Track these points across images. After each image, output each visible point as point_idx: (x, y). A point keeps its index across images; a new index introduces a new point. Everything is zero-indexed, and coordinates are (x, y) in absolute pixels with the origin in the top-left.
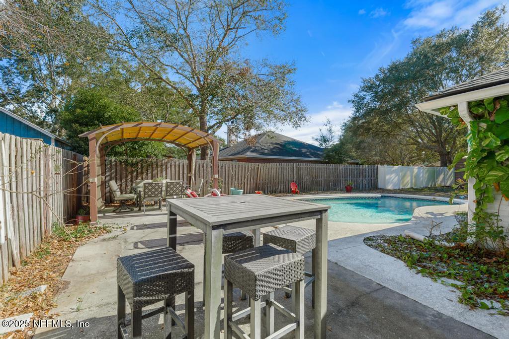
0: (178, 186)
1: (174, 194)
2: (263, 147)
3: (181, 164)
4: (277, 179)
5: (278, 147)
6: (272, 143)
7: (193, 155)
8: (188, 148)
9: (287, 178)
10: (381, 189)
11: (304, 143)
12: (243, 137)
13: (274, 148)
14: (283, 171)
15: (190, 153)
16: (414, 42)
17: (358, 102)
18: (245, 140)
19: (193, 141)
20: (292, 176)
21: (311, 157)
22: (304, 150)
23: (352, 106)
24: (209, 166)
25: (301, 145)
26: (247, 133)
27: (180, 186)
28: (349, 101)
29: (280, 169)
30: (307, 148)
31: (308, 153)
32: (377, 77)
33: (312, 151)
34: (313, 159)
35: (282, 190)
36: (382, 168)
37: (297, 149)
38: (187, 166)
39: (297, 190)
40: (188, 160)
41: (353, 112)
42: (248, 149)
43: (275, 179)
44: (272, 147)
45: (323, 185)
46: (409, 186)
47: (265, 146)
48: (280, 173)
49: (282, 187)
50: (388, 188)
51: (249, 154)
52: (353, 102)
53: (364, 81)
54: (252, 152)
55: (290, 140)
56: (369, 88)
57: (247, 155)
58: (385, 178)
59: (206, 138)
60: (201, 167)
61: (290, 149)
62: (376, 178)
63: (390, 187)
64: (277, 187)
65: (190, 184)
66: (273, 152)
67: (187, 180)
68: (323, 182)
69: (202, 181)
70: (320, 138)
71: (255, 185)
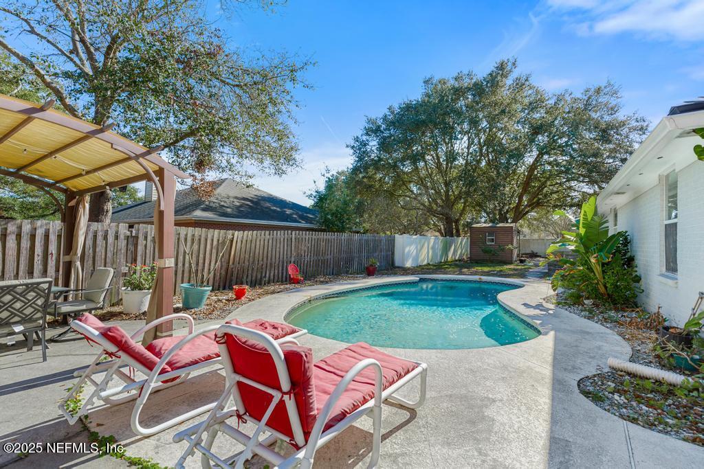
0: (31, 295)
1: (16, 319)
2: (222, 203)
3: (40, 233)
4: (265, 259)
5: (247, 205)
6: (236, 198)
7: (81, 210)
8: (65, 191)
9: (281, 256)
10: (398, 267)
11: (285, 201)
12: (189, 181)
13: (241, 206)
14: (274, 243)
15: (72, 203)
16: (426, 82)
17: (360, 148)
18: (194, 189)
19: (88, 173)
20: (289, 253)
21: (300, 222)
22: (288, 212)
23: (351, 153)
24: (122, 237)
25: (282, 203)
26: (199, 176)
27: (39, 296)
28: (347, 146)
29: (270, 241)
30: (291, 209)
31: (295, 216)
32: (385, 118)
33: (300, 213)
34: (303, 224)
35: (272, 277)
36: (400, 239)
37: (278, 209)
38: (59, 236)
39: (300, 277)
40: (63, 220)
41: (352, 162)
42: (196, 205)
43: (260, 259)
44: (238, 204)
45: (332, 266)
46: (425, 263)
47: (225, 202)
48: (270, 249)
49: (272, 274)
50: (407, 266)
51: (199, 214)
52: (353, 147)
53: (369, 121)
54: (204, 210)
55: (265, 195)
56: (374, 130)
57: (196, 216)
58: (404, 252)
59: (141, 160)
60: (100, 238)
61: (266, 208)
62: (393, 253)
63: (409, 264)
64: (264, 275)
65: (67, 284)
66: (240, 212)
67: (57, 271)
68: (332, 262)
69: (112, 274)
70: (314, 194)
71: (223, 273)
